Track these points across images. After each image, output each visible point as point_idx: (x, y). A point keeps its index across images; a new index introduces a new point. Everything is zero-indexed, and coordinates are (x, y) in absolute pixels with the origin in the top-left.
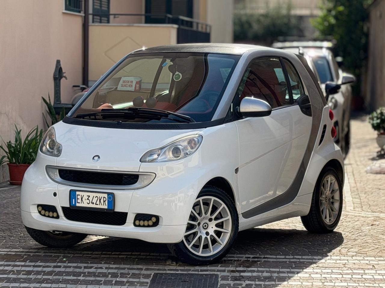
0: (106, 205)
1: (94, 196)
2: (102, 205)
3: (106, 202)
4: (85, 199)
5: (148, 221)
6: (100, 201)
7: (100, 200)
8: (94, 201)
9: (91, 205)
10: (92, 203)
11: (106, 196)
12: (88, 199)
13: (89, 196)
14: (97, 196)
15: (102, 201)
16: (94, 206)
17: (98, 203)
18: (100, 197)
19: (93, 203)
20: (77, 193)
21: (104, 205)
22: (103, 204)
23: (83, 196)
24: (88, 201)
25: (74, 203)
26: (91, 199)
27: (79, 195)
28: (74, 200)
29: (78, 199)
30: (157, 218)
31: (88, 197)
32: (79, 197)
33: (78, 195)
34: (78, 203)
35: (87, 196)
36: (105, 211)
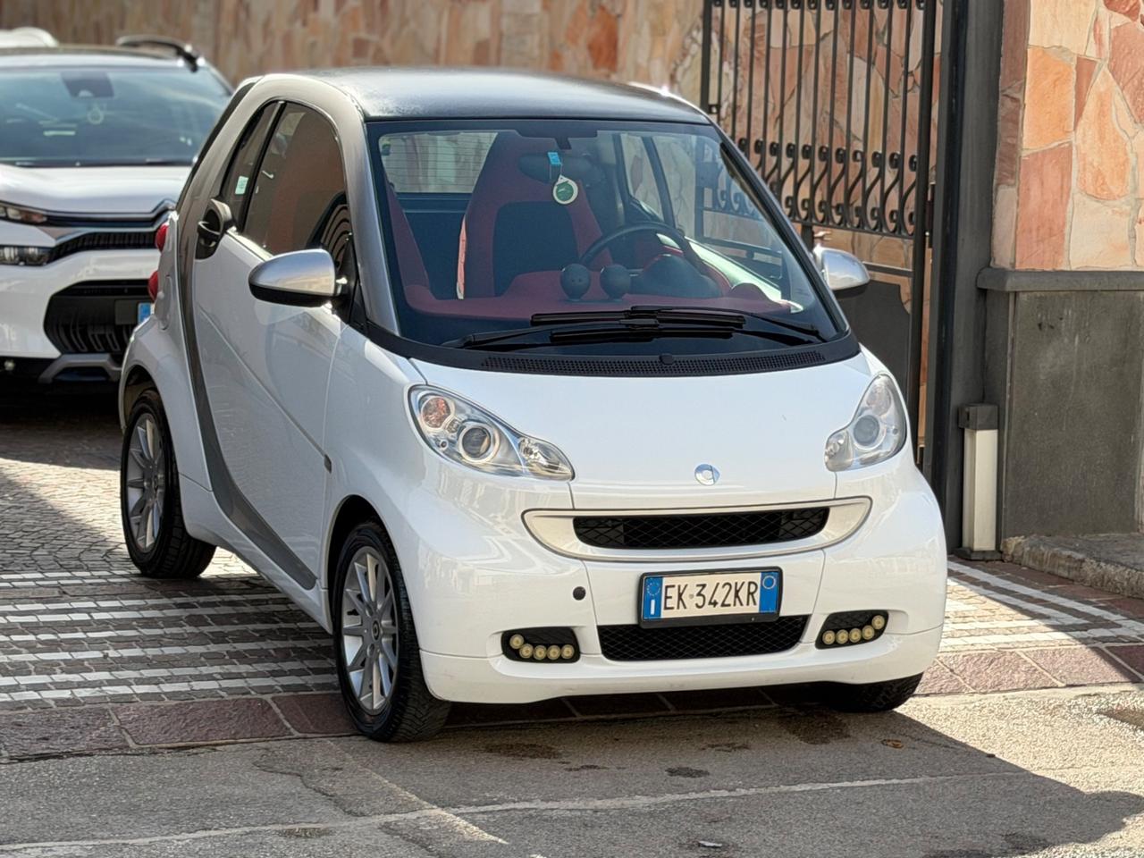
0: (755, 603)
1: (718, 584)
2: (741, 604)
3: (757, 596)
4: (692, 596)
5: (861, 628)
6: (737, 595)
7: (737, 592)
8: (719, 598)
9: (709, 611)
10: (710, 603)
11: (757, 577)
12: (699, 594)
13: (704, 586)
14: (730, 582)
15: (743, 594)
16: (718, 611)
17: (730, 600)
18: (736, 584)
19: (715, 604)
20: (666, 581)
21: (748, 604)
22: (744, 602)
23: (686, 586)
24: (701, 598)
25: (653, 612)
26: (707, 592)
27: (673, 586)
28: (653, 602)
29: (666, 598)
30: (885, 614)
31: (700, 588)
32: (673, 593)
33: (667, 587)
34: (666, 608)
35: (698, 586)
36: (753, 619)
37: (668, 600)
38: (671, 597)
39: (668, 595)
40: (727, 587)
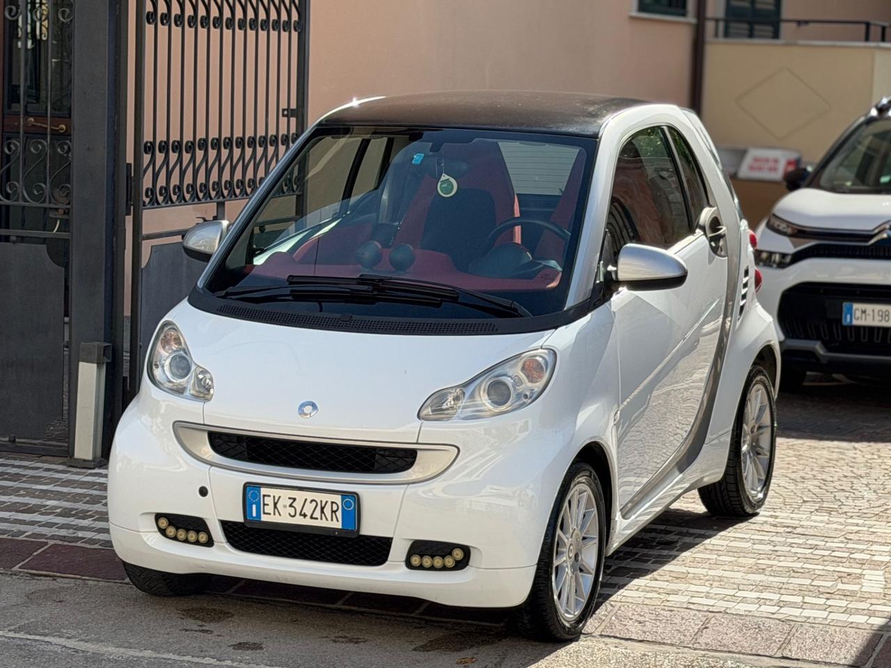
0: (338, 521)
1: (306, 500)
2: (327, 519)
3: (339, 514)
4: (285, 506)
5: (443, 557)
6: (322, 512)
7: (322, 509)
8: (308, 510)
9: (299, 520)
10: (301, 514)
11: (338, 499)
12: (291, 506)
13: (295, 499)
14: (315, 499)
15: (328, 510)
16: (307, 522)
17: (317, 514)
18: (321, 501)
19: (305, 516)
20: (264, 491)
21: (332, 520)
22: (329, 518)
23: (280, 497)
24: (293, 509)
25: (254, 514)
26: (298, 505)
27: (269, 496)
28: (254, 506)
29: (264, 505)
30: (466, 550)
31: (292, 501)
32: (269, 501)
33: (264, 496)
34: (264, 513)
35: (290, 498)
36: (336, 533)
37: (266, 507)
38: (268, 505)
39: (266, 502)
40: (314, 503)
